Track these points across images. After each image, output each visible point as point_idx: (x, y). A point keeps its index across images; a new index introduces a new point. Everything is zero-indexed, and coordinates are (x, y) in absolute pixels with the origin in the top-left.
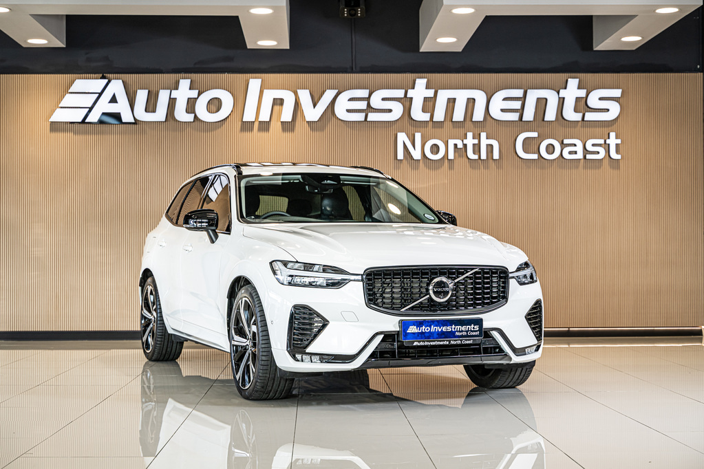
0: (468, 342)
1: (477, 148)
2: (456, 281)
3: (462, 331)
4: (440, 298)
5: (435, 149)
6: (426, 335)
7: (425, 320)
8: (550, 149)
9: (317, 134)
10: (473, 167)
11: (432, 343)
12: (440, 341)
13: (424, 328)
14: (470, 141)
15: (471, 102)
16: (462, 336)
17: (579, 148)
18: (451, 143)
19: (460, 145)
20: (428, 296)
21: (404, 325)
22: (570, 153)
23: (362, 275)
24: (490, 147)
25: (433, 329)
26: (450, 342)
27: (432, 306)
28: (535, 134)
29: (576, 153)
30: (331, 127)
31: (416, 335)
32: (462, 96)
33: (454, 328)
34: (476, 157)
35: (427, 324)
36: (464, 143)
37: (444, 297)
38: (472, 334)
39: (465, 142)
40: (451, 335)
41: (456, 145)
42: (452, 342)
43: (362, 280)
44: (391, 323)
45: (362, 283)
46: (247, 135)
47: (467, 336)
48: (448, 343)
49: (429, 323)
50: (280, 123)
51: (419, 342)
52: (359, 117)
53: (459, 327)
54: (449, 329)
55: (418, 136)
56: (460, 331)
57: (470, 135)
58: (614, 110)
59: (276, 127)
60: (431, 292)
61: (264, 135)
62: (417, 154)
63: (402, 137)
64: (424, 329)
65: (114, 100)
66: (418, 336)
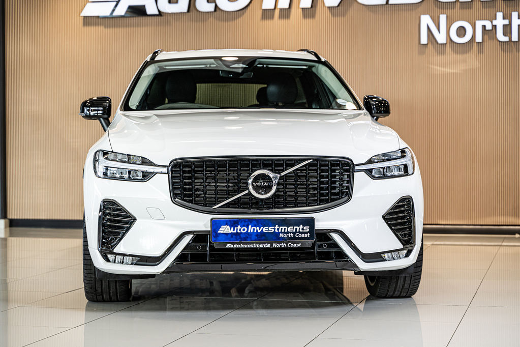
0: (295, 245)
1: (507, 29)
2: (283, 174)
3: (288, 233)
4: (261, 194)
5: (461, 31)
6: (243, 236)
7: (240, 219)
9: (339, 19)
10: (503, 50)
11: (249, 246)
13: (239, 227)
14: (500, 22)
16: (289, 238)
18: (479, 24)
19: (489, 27)
20: (247, 192)
21: (215, 224)
23: (168, 167)
25: (251, 229)
26: (271, 245)
27: (251, 203)
30: (352, 11)
31: (229, 236)
33: (278, 229)
34: (506, 39)
35: (243, 223)
36: (494, 24)
37: (266, 193)
38: (300, 236)
39: (495, 22)
40: (275, 236)
41: (484, 27)
42: (275, 245)
43: (168, 173)
44: (201, 222)
45: (167, 175)
46: (268, 23)
47: (294, 238)
48: (269, 246)
49: (246, 223)
50: (300, 11)
51: (233, 244)
53: (283, 228)
54: (271, 229)
55: (443, 19)
56: (285, 233)
57: (500, 15)
59: (296, 13)
60: (250, 187)
61: (285, 22)
62: (441, 38)
63: (426, 20)
64: (239, 229)
66: (232, 237)
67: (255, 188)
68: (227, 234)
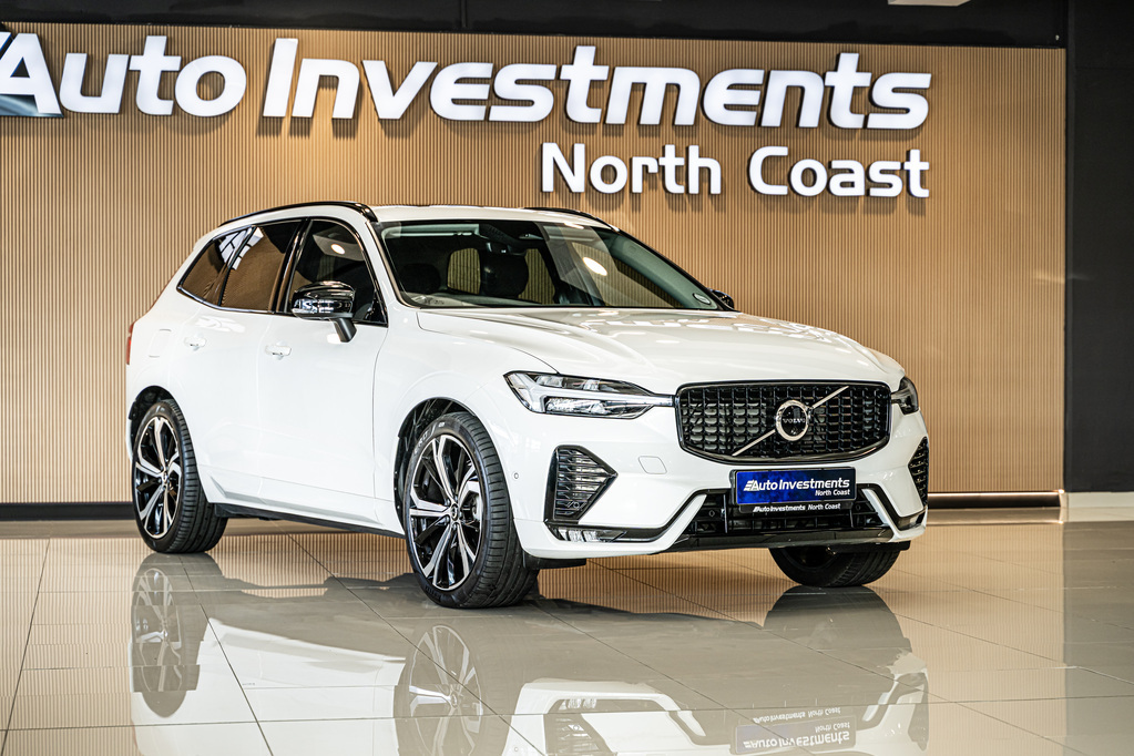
0: (833, 507)
1: (682, 174)
3: (825, 489)
4: (792, 435)
5: (609, 174)
6: (773, 495)
7: (769, 471)
8: (809, 177)
9: (398, 142)
10: (673, 206)
11: (781, 509)
12: (793, 505)
13: (768, 483)
14: (671, 161)
15: (673, 90)
16: (825, 497)
17: (858, 177)
18: (638, 162)
19: (653, 169)
20: (774, 431)
21: (741, 478)
22: (843, 185)
23: (673, 397)
24: (705, 173)
25: (783, 485)
26: (807, 507)
27: (775, 448)
28: (782, 151)
29: (852, 185)
30: (422, 130)
31: (757, 495)
32: (656, 79)
33: (814, 484)
34: (680, 189)
35: (773, 477)
36: (661, 164)
37: (799, 433)
38: (839, 493)
39: (662, 161)
40: (809, 494)
41: (645, 168)
42: (811, 507)
43: (674, 405)
44: (718, 475)
45: (673, 409)
46: (269, 141)
47: (832, 497)
48: (804, 508)
49: (776, 476)
50: (329, 123)
51: (762, 506)
52: (476, 113)
53: (820, 482)
54: (806, 485)
55: (580, 150)
56: (821, 489)
57: (670, 149)
58: (919, 110)
59: (322, 128)
60: (778, 425)
61: (299, 141)
62: (576, 183)
63: (551, 152)
64: (769, 485)
65: (21, 71)
66: (760, 497)
67: (784, 425)
68: (754, 493)
